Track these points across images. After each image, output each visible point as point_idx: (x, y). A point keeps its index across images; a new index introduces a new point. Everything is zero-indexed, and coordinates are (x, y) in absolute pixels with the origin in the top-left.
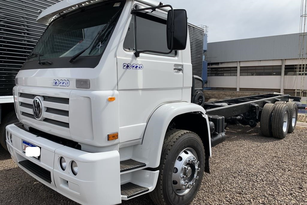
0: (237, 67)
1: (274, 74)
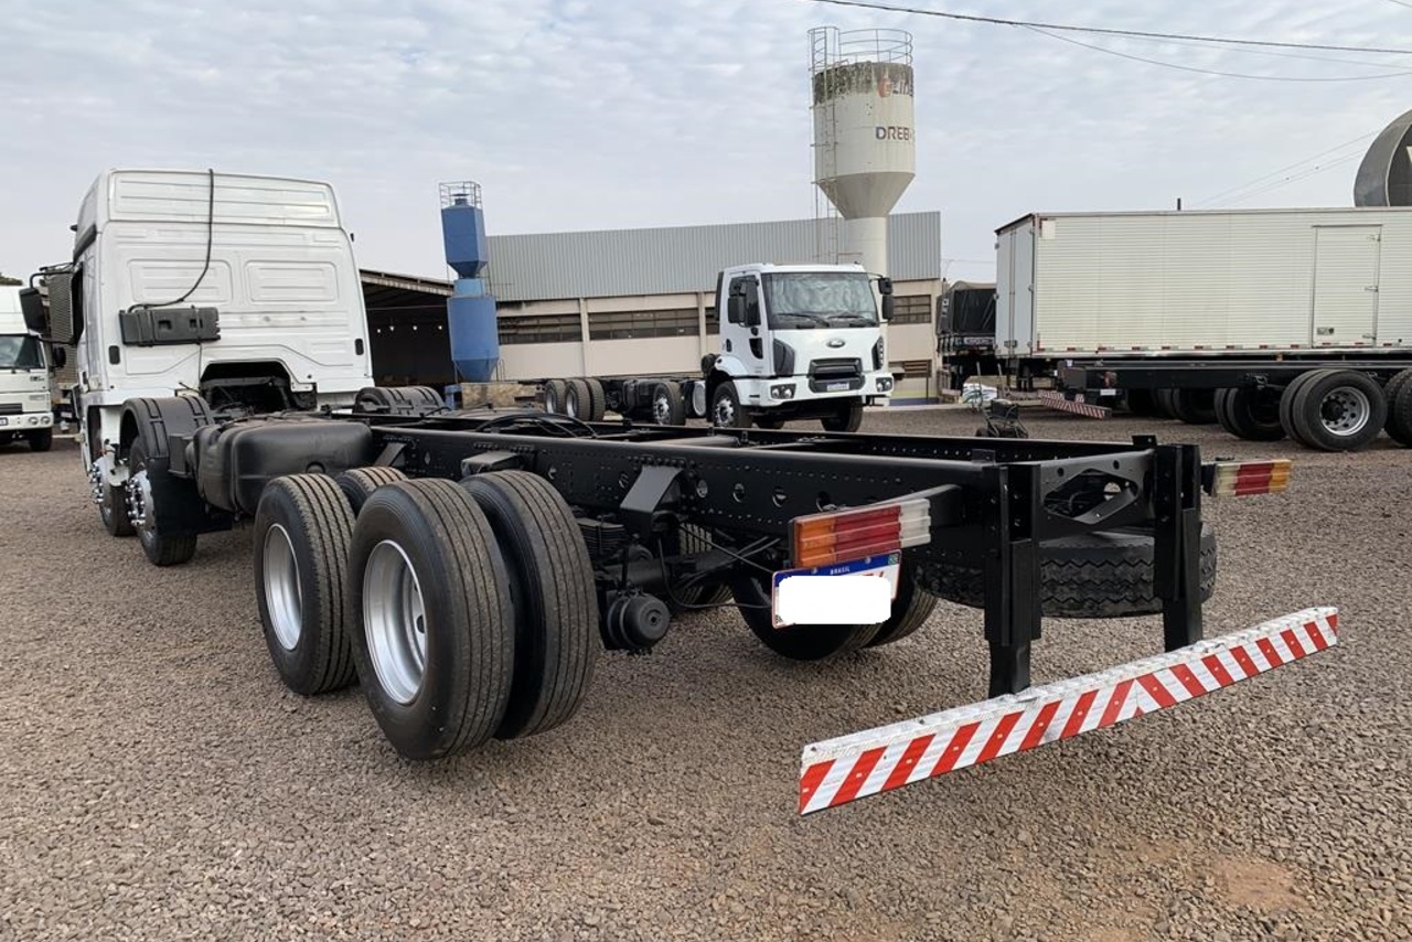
0: (579, 315)
1: (682, 331)
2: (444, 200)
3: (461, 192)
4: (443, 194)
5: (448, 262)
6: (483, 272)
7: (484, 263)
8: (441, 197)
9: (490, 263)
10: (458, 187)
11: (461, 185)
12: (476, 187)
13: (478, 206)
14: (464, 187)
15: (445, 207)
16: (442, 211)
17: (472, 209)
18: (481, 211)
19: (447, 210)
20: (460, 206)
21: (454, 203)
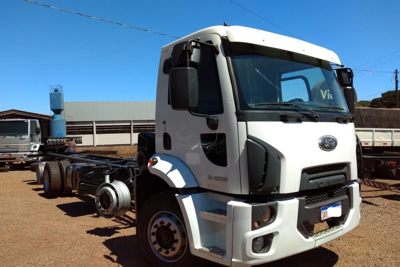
2: (50, 90)
3: (56, 88)
4: (50, 88)
5: (51, 109)
6: (62, 112)
7: (63, 110)
8: (50, 89)
9: (65, 110)
10: (56, 87)
11: (56, 86)
12: (61, 87)
13: (62, 92)
14: (57, 87)
15: (51, 92)
16: (50, 94)
17: (60, 93)
18: (63, 94)
19: (52, 93)
20: (56, 92)
21: (54, 91)
